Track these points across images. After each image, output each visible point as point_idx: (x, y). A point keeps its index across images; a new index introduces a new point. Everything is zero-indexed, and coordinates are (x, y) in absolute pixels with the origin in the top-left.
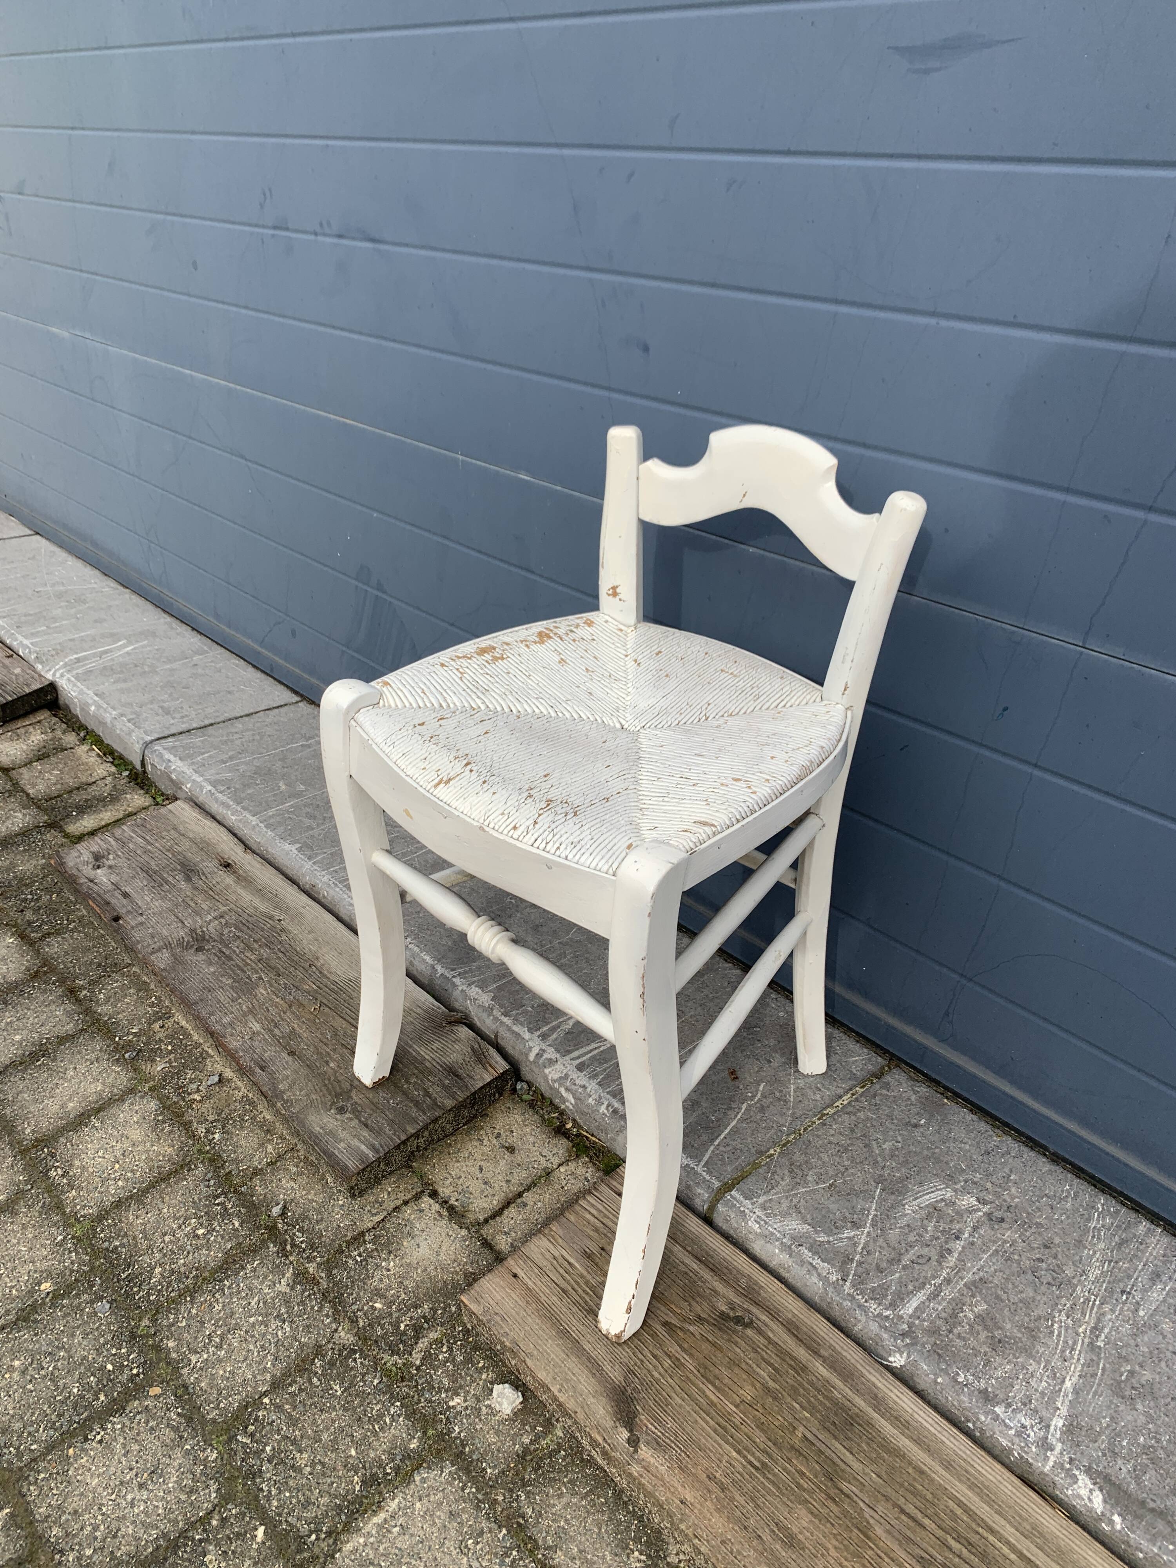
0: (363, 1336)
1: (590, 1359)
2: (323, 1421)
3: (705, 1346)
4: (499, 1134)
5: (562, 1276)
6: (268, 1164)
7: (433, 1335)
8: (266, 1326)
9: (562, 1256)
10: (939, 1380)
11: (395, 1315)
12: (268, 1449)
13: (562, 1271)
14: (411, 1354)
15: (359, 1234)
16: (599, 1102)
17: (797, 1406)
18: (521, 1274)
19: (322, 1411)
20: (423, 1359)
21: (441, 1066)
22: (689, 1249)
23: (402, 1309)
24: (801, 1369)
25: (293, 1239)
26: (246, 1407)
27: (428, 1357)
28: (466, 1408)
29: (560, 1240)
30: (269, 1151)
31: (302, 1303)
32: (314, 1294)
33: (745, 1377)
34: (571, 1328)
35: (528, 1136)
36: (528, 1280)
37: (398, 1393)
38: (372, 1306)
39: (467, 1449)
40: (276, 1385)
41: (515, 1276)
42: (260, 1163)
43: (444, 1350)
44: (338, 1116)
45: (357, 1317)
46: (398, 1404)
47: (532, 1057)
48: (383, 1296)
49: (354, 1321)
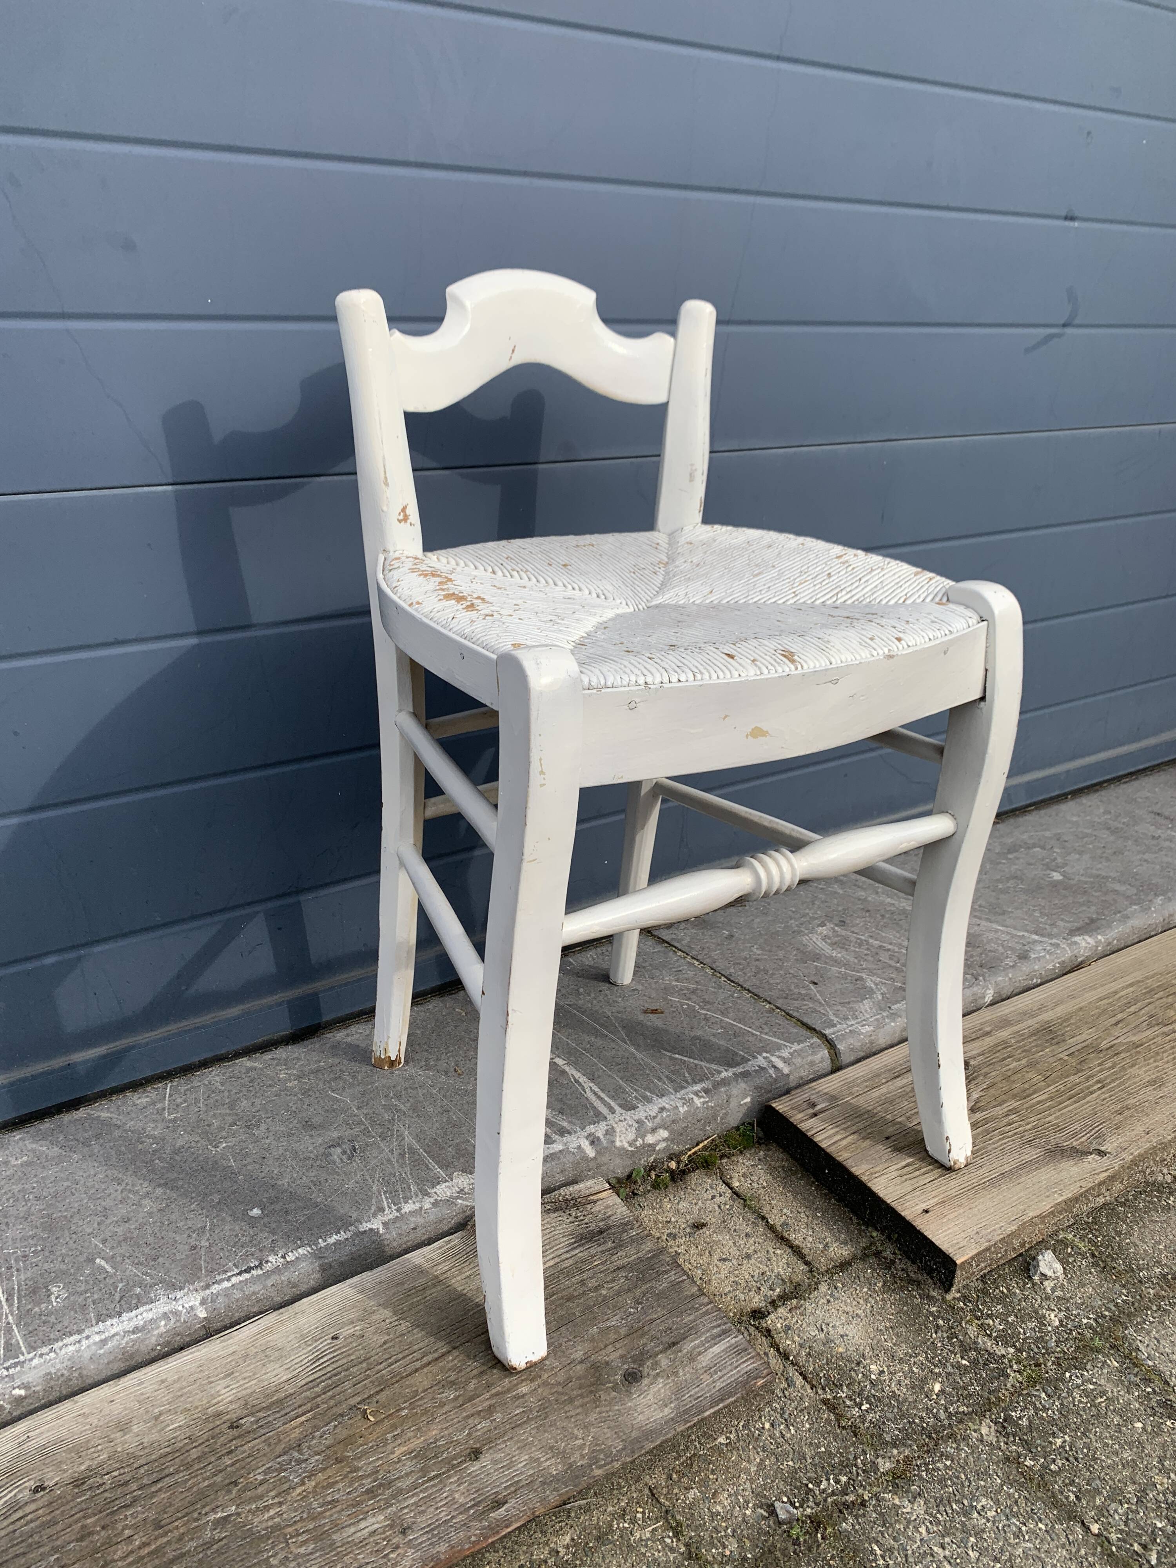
0: (982, 1410)
1: (1019, 1168)
2: (1108, 1457)
3: (992, 1091)
4: (669, 1235)
5: (924, 1174)
6: (677, 1534)
7: (972, 1330)
8: (983, 1531)
9: (897, 1170)
10: (1010, 975)
11: (949, 1369)
12: (1159, 1525)
13: (918, 1173)
14: (1003, 1356)
15: (825, 1404)
16: (689, 1102)
17: (1041, 1053)
18: (924, 1206)
19: (1095, 1459)
20: (1006, 1344)
21: (575, 1248)
22: (884, 1081)
23: (940, 1361)
24: (1005, 1044)
25: (833, 1493)
26: (1111, 1555)
27: (1004, 1339)
28: (1060, 1310)
29: (877, 1169)
30: (648, 1535)
31: (942, 1481)
32: (926, 1464)
33: (1020, 1075)
34: (987, 1177)
35: (680, 1207)
36: (931, 1202)
37: (1056, 1374)
38: (937, 1395)
39: (1107, 1313)
40: (1072, 1515)
41: (927, 1211)
42: (672, 1550)
43: (991, 1322)
44: (645, 1381)
45: (956, 1413)
46: (1068, 1375)
47: (590, 1152)
48: (924, 1381)
49: (961, 1418)
